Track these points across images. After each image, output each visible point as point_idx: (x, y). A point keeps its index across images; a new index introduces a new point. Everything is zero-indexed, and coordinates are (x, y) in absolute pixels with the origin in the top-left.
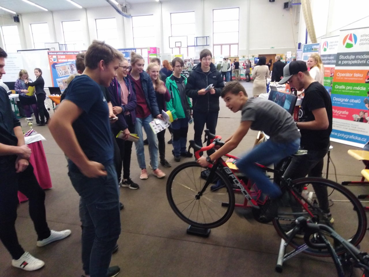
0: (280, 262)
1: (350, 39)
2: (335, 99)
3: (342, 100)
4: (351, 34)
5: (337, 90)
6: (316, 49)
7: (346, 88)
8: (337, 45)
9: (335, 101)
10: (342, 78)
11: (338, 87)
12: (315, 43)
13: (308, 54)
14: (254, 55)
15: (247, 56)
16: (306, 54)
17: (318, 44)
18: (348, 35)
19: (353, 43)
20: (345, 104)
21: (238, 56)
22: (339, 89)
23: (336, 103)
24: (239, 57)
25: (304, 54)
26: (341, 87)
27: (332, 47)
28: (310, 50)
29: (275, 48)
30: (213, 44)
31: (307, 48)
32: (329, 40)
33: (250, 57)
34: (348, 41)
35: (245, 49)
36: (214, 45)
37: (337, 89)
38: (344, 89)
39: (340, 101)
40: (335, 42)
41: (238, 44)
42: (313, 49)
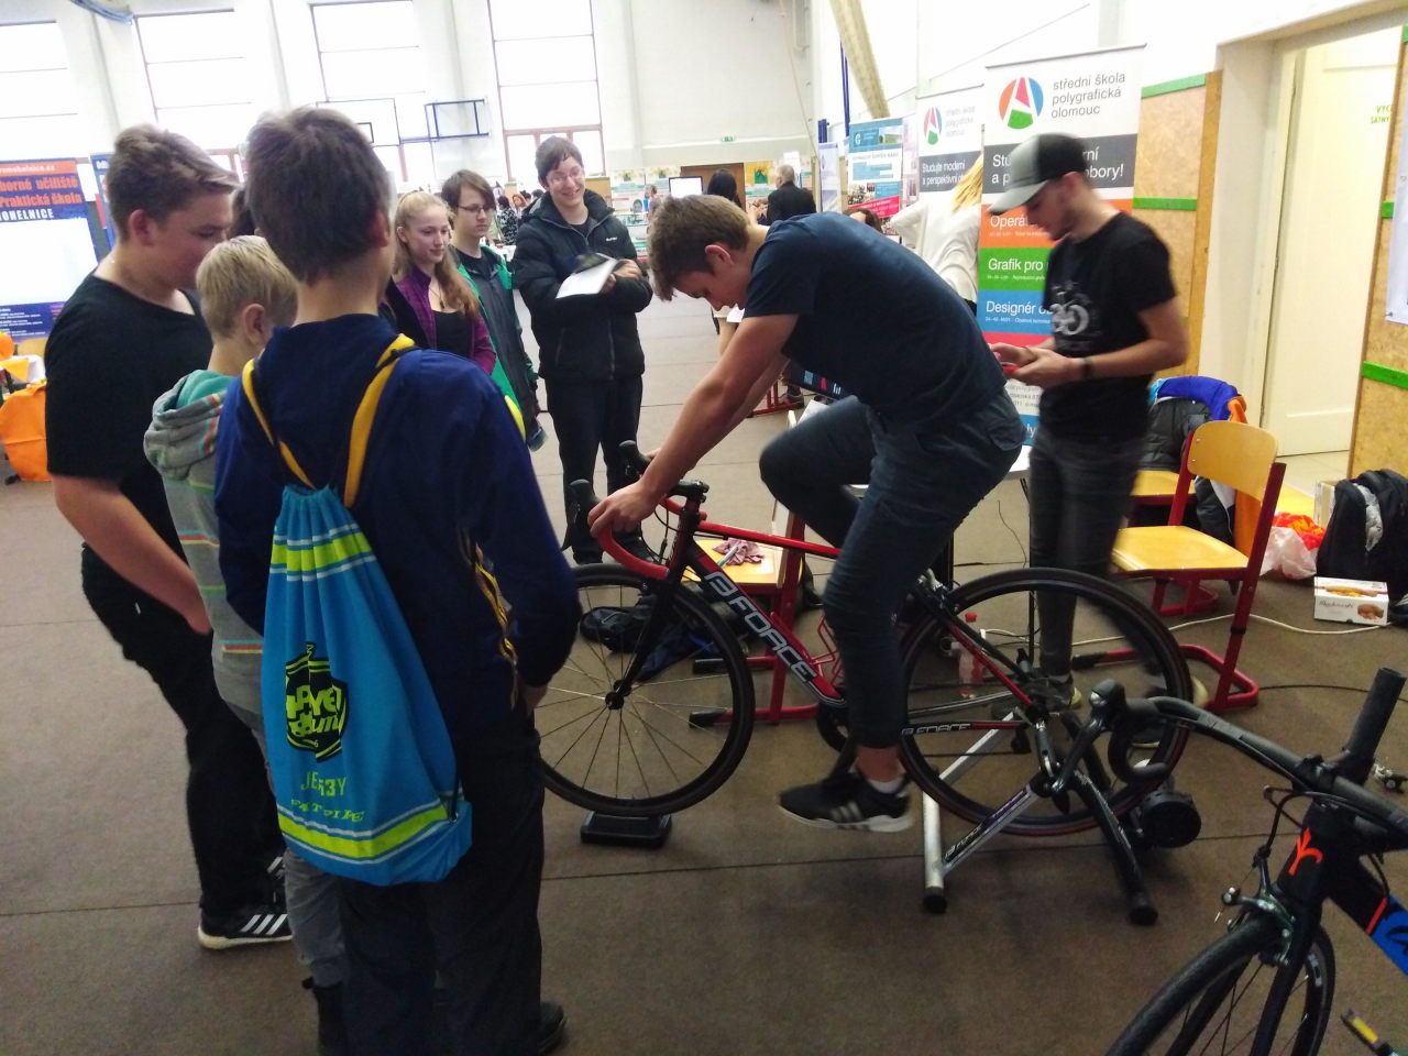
0: (935, 880)
1: (1022, 97)
2: (991, 307)
3: (1014, 309)
4: (1022, 81)
5: (997, 277)
6: (892, 138)
7: (1022, 266)
8: (970, 120)
9: (994, 314)
10: (1008, 234)
11: (997, 267)
12: (883, 117)
13: (869, 157)
14: (662, 168)
15: (641, 175)
16: (860, 158)
17: (898, 122)
18: (1013, 84)
19: (1031, 110)
20: (1023, 321)
21: (604, 174)
22: (1001, 272)
23: (995, 319)
24: (608, 179)
25: (854, 159)
26: (1008, 265)
27: (955, 129)
28: (873, 142)
29: (738, 141)
30: (504, 131)
31: (862, 137)
32: (943, 104)
33: (651, 175)
34: (1015, 105)
35: (628, 145)
36: (506, 134)
37: (993, 273)
38: (1017, 272)
39: (1007, 315)
40: (965, 111)
41: (599, 128)
42: (881, 139)
